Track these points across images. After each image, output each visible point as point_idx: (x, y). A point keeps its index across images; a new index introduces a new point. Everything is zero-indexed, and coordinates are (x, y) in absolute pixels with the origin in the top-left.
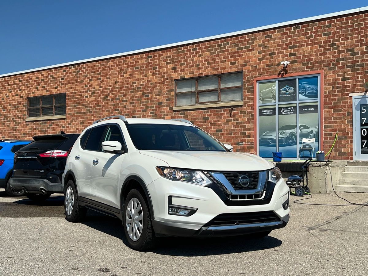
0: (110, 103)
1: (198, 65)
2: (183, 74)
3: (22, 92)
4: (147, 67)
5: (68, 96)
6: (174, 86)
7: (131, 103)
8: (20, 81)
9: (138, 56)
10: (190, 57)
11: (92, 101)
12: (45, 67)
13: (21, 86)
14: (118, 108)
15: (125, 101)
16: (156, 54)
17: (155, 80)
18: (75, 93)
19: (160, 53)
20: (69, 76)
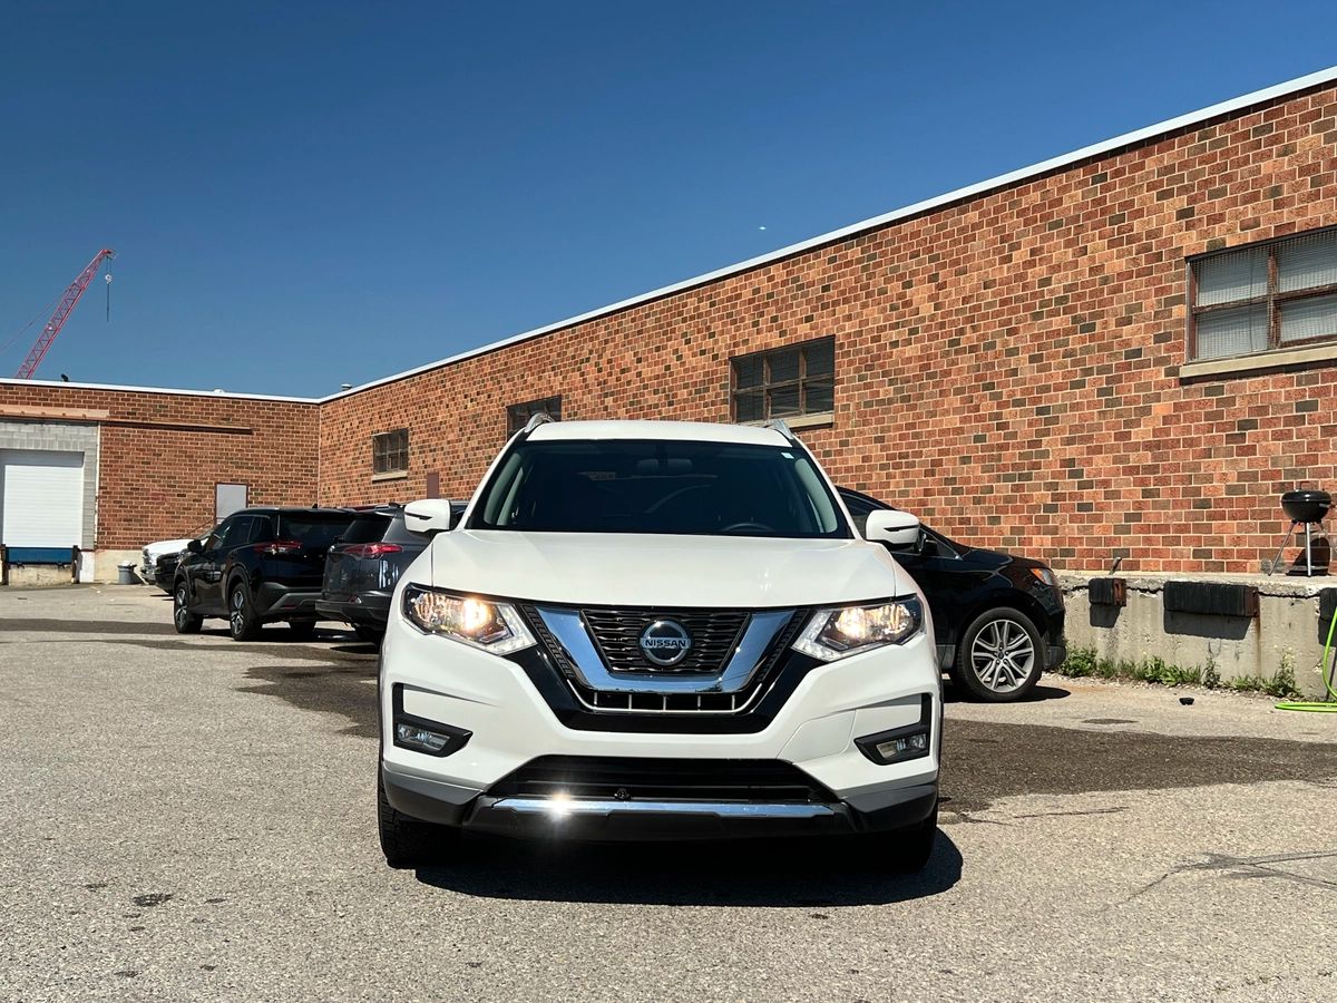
0: (966, 361)
1: (1276, 191)
2: (1218, 231)
3: (716, 342)
4: (1088, 217)
5: (842, 345)
6: (1186, 282)
7: (1032, 359)
8: (712, 305)
9: (1061, 181)
10: (1246, 161)
11: (909, 360)
12: (778, 251)
13: (713, 320)
14: (991, 378)
15: (1012, 352)
16: (1121, 163)
17: (1117, 264)
18: (860, 333)
19: (1136, 157)
20: (844, 275)
